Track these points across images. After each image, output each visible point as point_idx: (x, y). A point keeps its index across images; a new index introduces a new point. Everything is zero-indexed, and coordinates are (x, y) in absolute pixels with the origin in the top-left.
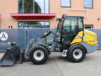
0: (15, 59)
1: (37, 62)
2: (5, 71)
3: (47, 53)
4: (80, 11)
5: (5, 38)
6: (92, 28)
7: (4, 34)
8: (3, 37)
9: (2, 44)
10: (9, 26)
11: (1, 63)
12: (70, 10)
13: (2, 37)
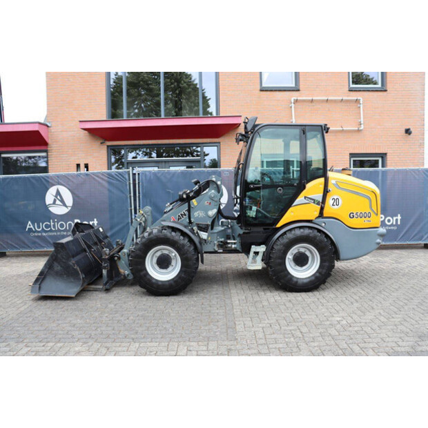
0: (82, 276)
1: (158, 286)
2: (49, 313)
3: (192, 255)
4: (335, 101)
5: (64, 205)
6: (380, 168)
7: (58, 193)
8: (58, 202)
9: (54, 226)
10: (78, 166)
11: (40, 288)
12: (296, 101)
13: (54, 202)
